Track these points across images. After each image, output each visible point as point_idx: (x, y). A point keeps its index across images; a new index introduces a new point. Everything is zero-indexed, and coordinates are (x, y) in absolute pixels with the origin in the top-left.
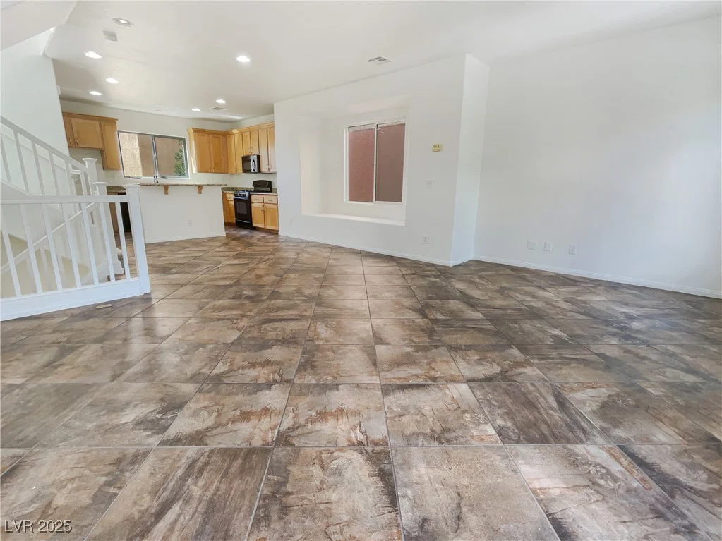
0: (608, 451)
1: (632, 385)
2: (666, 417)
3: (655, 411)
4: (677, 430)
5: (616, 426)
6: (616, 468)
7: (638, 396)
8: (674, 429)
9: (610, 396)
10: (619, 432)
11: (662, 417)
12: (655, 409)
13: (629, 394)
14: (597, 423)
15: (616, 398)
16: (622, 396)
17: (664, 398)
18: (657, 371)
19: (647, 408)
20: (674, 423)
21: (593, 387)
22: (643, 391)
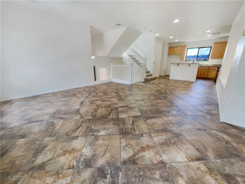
0: (44, 119)
1: (54, 136)
2: (39, 133)
3: (42, 133)
4: (34, 132)
5: (47, 123)
6: (41, 118)
7: (50, 133)
8: (35, 132)
9: (55, 127)
10: (45, 122)
11: (40, 133)
12: (43, 133)
13: (52, 132)
14: (51, 121)
15: (54, 128)
16: (53, 129)
17: (42, 139)
18: (54, 150)
19: (44, 132)
20: (36, 134)
21: (61, 126)
22: (50, 136)
